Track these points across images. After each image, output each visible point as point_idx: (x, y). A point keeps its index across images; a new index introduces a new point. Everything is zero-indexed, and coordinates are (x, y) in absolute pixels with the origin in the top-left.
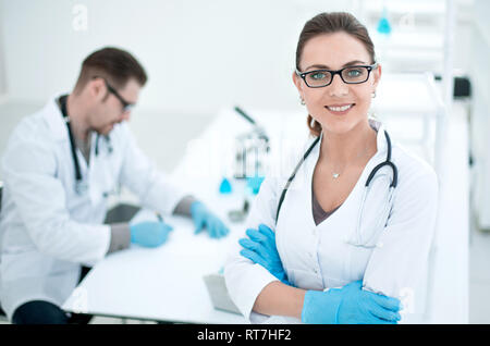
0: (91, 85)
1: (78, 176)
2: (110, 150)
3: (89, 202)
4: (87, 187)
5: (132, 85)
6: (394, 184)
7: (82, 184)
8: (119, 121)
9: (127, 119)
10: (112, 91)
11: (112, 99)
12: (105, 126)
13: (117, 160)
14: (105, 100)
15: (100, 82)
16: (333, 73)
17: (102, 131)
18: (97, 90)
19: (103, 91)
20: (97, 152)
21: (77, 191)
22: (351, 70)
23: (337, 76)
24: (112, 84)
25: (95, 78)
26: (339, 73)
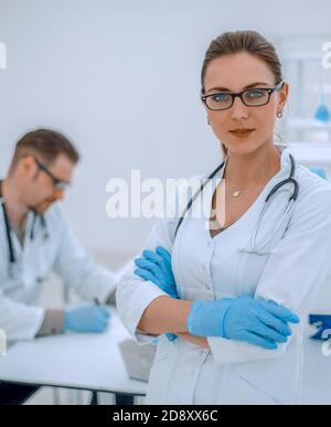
0: (22, 163)
1: (12, 259)
2: (46, 236)
3: (21, 286)
4: (20, 270)
5: (62, 161)
6: (294, 197)
7: (15, 266)
8: (51, 200)
9: (61, 198)
10: (41, 167)
11: (43, 176)
12: (39, 205)
13: (52, 247)
14: (36, 177)
15: (30, 160)
16: (234, 96)
17: (37, 210)
18: (27, 167)
19: (34, 168)
20: (32, 237)
21: (11, 275)
22: (252, 91)
23: (237, 99)
24: (42, 161)
25: (25, 156)
26: (240, 95)
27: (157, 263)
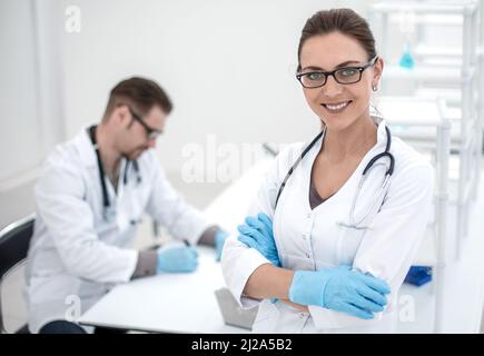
0: (117, 112)
1: (106, 203)
2: (139, 180)
3: (116, 228)
4: (114, 214)
5: (156, 112)
6: (390, 172)
7: (109, 210)
8: (144, 148)
9: (153, 146)
10: (136, 117)
11: (137, 125)
12: (132, 151)
13: (145, 190)
14: (130, 126)
15: (124, 110)
16: (327, 74)
17: (130, 156)
18: (122, 116)
19: (128, 118)
20: (125, 181)
21: (105, 218)
22: (344, 71)
23: (330, 78)
24: (136, 110)
25: (120, 105)
26: (333, 73)
27: (259, 230)
